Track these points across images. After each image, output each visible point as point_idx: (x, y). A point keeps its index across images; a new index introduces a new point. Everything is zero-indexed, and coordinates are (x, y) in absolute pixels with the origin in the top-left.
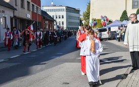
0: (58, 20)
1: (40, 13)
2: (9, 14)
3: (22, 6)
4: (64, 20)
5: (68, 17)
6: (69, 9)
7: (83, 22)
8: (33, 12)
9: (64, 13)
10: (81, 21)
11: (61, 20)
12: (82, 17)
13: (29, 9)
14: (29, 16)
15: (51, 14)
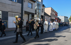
0: (62, 20)
1: (57, 18)
2: (50, 18)
3: (53, 16)
4: (64, 20)
5: (65, 19)
6: (65, 17)
7: (69, 20)
8: (55, 18)
9: (64, 18)
10: (68, 20)
11: (63, 20)
12: (69, 19)
13: (54, 17)
14: (54, 19)
15: (60, 18)
